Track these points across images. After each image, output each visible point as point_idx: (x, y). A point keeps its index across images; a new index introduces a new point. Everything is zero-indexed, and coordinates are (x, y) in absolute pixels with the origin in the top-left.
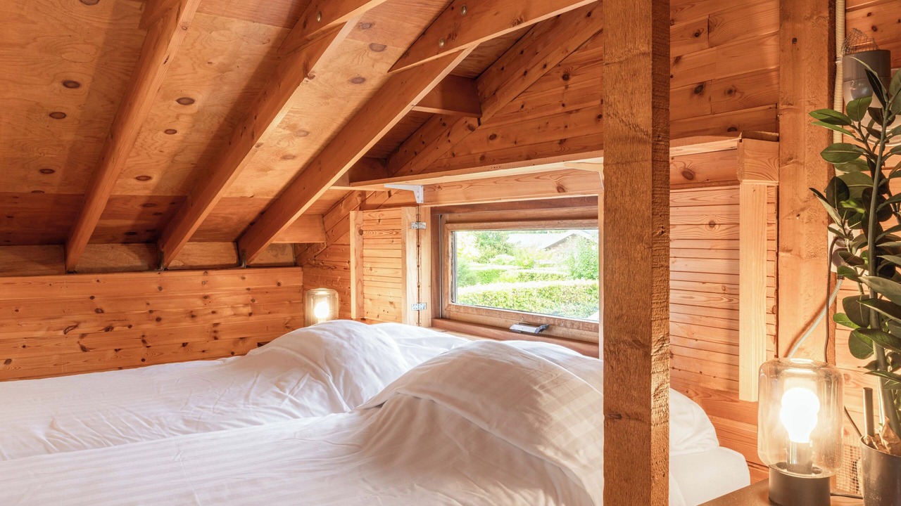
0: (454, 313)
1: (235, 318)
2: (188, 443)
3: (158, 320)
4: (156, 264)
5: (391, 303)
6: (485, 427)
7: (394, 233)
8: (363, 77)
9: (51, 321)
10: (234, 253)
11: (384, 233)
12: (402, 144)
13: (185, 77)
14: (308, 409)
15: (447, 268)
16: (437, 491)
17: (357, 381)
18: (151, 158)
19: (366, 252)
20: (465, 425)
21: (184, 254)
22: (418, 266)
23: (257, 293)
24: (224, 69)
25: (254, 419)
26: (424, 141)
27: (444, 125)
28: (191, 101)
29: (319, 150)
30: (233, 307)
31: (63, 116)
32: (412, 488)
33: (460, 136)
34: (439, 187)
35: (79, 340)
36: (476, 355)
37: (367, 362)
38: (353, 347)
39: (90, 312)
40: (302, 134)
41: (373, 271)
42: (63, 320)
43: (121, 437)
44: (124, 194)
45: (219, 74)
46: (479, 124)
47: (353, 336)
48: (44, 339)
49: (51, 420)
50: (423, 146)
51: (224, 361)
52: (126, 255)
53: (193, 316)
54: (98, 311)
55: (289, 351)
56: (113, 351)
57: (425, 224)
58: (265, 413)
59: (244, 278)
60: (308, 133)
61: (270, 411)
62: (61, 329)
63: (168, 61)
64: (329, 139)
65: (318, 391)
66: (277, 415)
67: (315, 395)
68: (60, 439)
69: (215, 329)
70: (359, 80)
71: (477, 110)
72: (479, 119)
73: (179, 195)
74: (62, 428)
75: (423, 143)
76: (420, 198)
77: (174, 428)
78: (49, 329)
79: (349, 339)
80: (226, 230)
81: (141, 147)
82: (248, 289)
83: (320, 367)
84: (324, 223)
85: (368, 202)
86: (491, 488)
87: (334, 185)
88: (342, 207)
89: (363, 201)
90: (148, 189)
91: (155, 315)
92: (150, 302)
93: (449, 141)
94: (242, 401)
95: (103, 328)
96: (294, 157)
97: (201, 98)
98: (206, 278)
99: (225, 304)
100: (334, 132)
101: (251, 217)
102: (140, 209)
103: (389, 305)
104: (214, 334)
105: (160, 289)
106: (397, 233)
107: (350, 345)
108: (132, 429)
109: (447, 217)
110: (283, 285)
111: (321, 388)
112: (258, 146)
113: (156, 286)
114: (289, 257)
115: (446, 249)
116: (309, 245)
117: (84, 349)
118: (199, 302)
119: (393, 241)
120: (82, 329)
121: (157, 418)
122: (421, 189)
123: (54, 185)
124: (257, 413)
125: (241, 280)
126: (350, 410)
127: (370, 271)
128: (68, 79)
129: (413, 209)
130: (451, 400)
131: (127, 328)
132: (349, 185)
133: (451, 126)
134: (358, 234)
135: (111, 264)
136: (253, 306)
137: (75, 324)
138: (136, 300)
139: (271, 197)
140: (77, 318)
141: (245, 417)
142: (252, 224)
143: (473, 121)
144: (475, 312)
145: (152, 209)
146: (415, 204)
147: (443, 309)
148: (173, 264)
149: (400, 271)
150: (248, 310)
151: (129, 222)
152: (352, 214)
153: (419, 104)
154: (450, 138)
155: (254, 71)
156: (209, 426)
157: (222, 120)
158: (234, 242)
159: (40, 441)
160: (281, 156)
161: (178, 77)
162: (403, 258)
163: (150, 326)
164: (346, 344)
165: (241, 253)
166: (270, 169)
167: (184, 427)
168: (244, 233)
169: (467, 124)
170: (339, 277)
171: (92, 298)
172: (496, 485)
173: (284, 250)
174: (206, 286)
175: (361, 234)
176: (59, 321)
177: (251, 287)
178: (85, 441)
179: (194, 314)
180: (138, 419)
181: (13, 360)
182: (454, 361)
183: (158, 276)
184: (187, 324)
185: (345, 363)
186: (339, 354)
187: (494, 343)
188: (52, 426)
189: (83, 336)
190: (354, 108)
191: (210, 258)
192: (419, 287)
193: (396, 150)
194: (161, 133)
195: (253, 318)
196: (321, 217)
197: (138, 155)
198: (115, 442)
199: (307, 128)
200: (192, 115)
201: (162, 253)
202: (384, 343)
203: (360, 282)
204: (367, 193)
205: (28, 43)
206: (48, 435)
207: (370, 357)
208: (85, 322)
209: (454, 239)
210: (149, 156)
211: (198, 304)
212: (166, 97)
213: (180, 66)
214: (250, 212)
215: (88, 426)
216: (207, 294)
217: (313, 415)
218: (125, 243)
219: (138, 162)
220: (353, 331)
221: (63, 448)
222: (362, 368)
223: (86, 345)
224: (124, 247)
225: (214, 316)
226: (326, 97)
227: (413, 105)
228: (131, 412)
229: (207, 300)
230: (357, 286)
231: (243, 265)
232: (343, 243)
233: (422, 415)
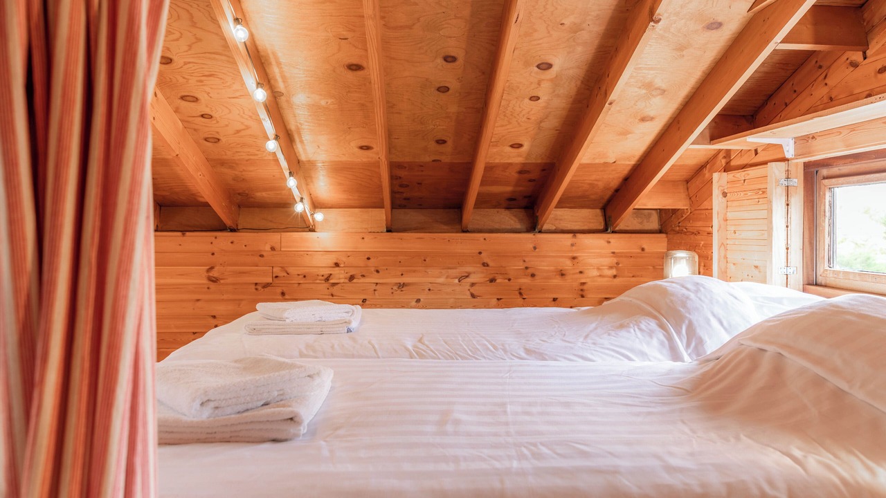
0: (831, 280)
1: (600, 279)
2: (521, 365)
3: (533, 275)
4: (533, 226)
5: (756, 267)
6: (844, 386)
7: (761, 192)
8: (719, 21)
9: (449, 271)
10: (601, 219)
11: (749, 194)
12: (770, 97)
13: (541, 41)
14: (646, 354)
15: (824, 230)
16: (768, 446)
17: (701, 332)
18: (520, 126)
19: (730, 215)
20: (818, 382)
21: (557, 219)
22: (787, 227)
23: (622, 256)
24: (576, 29)
25: (589, 356)
26: (796, 89)
27: (820, 67)
28: (549, 66)
29: (677, 109)
30: (598, 269)
31: (447, 89)
32: (738, 438)
33: (840, 76)
34: (813, 138)
35: (469, 288)
36: (842, 308)
37: (714, 315)
38: (700, 299)
39: (478, 265)
40: (658, 92)
41: (737, 234)
42: (458, 270)
43: (470, 355)
44: (502, 161)
45: (572, 35)
46: (865, 58)
47: (702, 289)
48: (443, 284)
49: (421, 336)
50: (795, 95)
51: (579, 309)
52: (509, 218)
53: (562, 275)
54: (485, 265)
55: (634, 301)
56: (496, 300)
57: (796, 180)
58: (601, 352)
59: (609, 242)
60: (664, 91)
61: (607, 351)
62: (456, 278)
63: (518, 20)
64: (687, 96)
65: (658, 339)
66: (613, 356)
67: (655, 342)
68: (423, 350)
69: (581, 287)
70: (716, 25)
71: (862, 43)
72: (864, 53)
73: (548, 161)
74: (426, 343)
75: (795, 91)
76: (789, 152)
77: (515, 354)
78: (447, 277)
79: (697, 291)
80: (593, 197)
81: (512, 115)
82: (613, 253)
83: (663, 316)
84: (688, 189)
85: (733, 163)
86: (843, 455)
87: (692, 144)
88: (706, 171)
89: (728, 163)
90: (521, 156)
91: (530, 271)
92: (526, 259)
93: (826, 84)
94: (581, 339)
95: (488, 279)
96: (652, 119)
97: (558, 62)
98: (574, 240)
99: (592, 266)
100: (693, 88)
101: (615, 183)
102: (516, 175)
103: (753, 268)
104: (581, 293)
105: (535, 248)
106: (764, 192)
107: (697, 297)
108: (479, 350)
109: (825, 172)
110: (647, 250)
111: (661, 337)
112: (610, 104)
113: (531, 246)
114: (654, 224)
115: (822, 208)
116: (674, 211)
117: (473, 296)
118: (569, 262)
119: (759, 202)
120: (471, 279)
121: (503, 345)
122: (792, 142)
123: (447, 155)
124: (593, 352)
125: (606, 244)
126: (691, 361)
127: (734, 235)
128: (447, 54)
129: (782, 165)
130: (803, 354)
131: (507, 281)
132: (710, 144)
133: (829, 67)
134: (721, 196)
135: (497, 226)
136: (617, 269)
137: (467, 275)
138: (515, 257)
139: (633, 162)
140: (469, 269)
141: (581, 354)
142: (617, 190)
143: (857, 56)
144: (858, 278)
145: (527, 176)
146: (784, 160)
147: (818, 276)
148: (545, 227)
149: (766, 233)
150: (614, 272)
151: (509, 189)
152: (716, 176)
153: (784, 41)
154: (827, 81)
155: (603, 27)
156: (547, 357)
157: (579, 83)
158: (601, 209)
159: (407, 349)
160: (639, 118)
161: (535, 42)
162: (769, 219)
163: (525, 281)
164: (692, 296)
165: (607, 219)
166: (630, 133)
167: (523, 354)
168: (610, 201)
169: (848, 61)
170: (702, 243)
171: (480, 253)
172: (851, 452)
173: (650, 217)
174: (574, 248)
175: (725, 197)
176: (454, 271)
177: (616, 251)
178: (440, 354)
179: (564, 272)
180: (487, 343)
181: (422, 300)
182: (813, 313)
183: (533, 237)
184: (557, 281)
185: (690, 314)
186: (684, 306)
187: (868, 297)
188: (420, 341)
189: (473, 285)
190: (712, 59)
191: (579, 223)
192: (787, 249)
193: (765, 103)
194: (527, 101)
195: (617, 281)
196: (685, 183)
197: (510, 123)
198: (463, 358)
199: (664, 86)
200: (551, 80)
201: (537, 217)
202: (736, 298)
203: (722, 245)
204: (732, 153)
205: (414, 24)
206: (415, 346)
207: (717, 310)
208: (474, 273)
209: (833, 196)
210: (519, 124)
211: (567, 264)
212: (527, 64)
213: (536, 31)
214: (613, 178)
215: (446, 343)
216: (575, 255)
217: (650, 360)
218: (508, 208)
219: (509, 130)
220: (702, 284)
221: (421, 356)
222: (708, 321)
223: (475, 293)
224: (507, 212)
225: (581, 275)
226: (681, 48)
227: (777, 43)
228: (483, 337)
229: (576, 260)
230: (719, 249)
231: (609, 230)
232: (706, 208)
233: (765, 366)
